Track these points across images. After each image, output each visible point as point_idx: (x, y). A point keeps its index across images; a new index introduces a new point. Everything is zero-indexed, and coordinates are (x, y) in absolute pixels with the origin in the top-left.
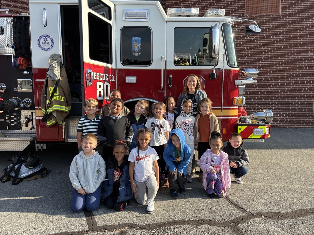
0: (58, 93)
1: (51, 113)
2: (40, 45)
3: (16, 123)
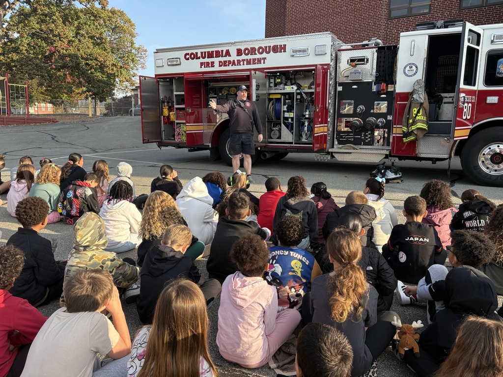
0: (421, 114)
1: (412, 131)
2: (405, 73)
3: (369, 139)
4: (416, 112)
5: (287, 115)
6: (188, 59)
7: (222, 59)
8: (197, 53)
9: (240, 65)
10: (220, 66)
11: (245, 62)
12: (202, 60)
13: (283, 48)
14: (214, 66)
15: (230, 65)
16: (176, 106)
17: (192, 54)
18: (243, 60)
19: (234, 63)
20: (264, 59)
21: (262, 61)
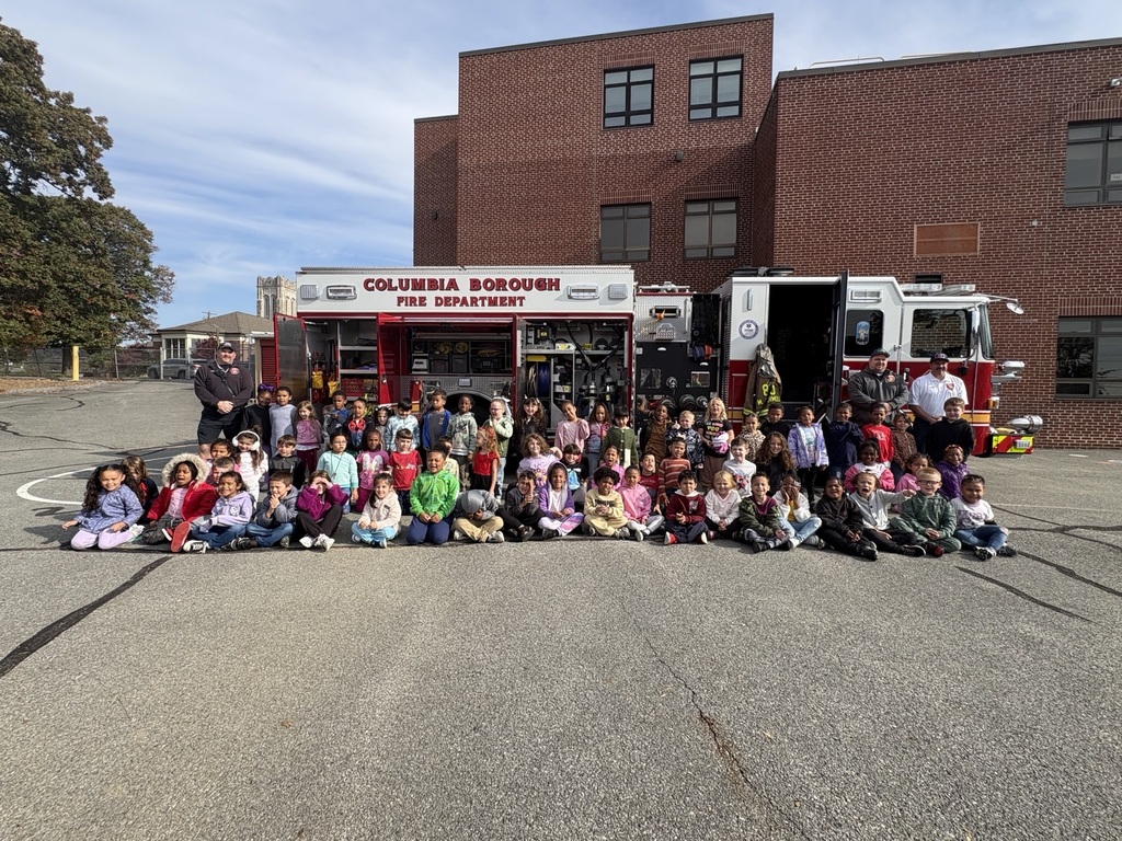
0: (774, 393)
2: (741, 333)
4: (765, 391)
5: (559, 389)
6: (372, 289)
7: (443, 294)
8: (390, 281)
9: (477, 305)
10: (437, 305)
11: (486, 302)
12: (400, 293)
13: (554, 284)
14: (425, 305)
15: (458, 305)
16: (341, 371)
17: (380, 280)
18: (483, 299)
19: (464, 302)
20: (522, 299)
21: (518, 302)
